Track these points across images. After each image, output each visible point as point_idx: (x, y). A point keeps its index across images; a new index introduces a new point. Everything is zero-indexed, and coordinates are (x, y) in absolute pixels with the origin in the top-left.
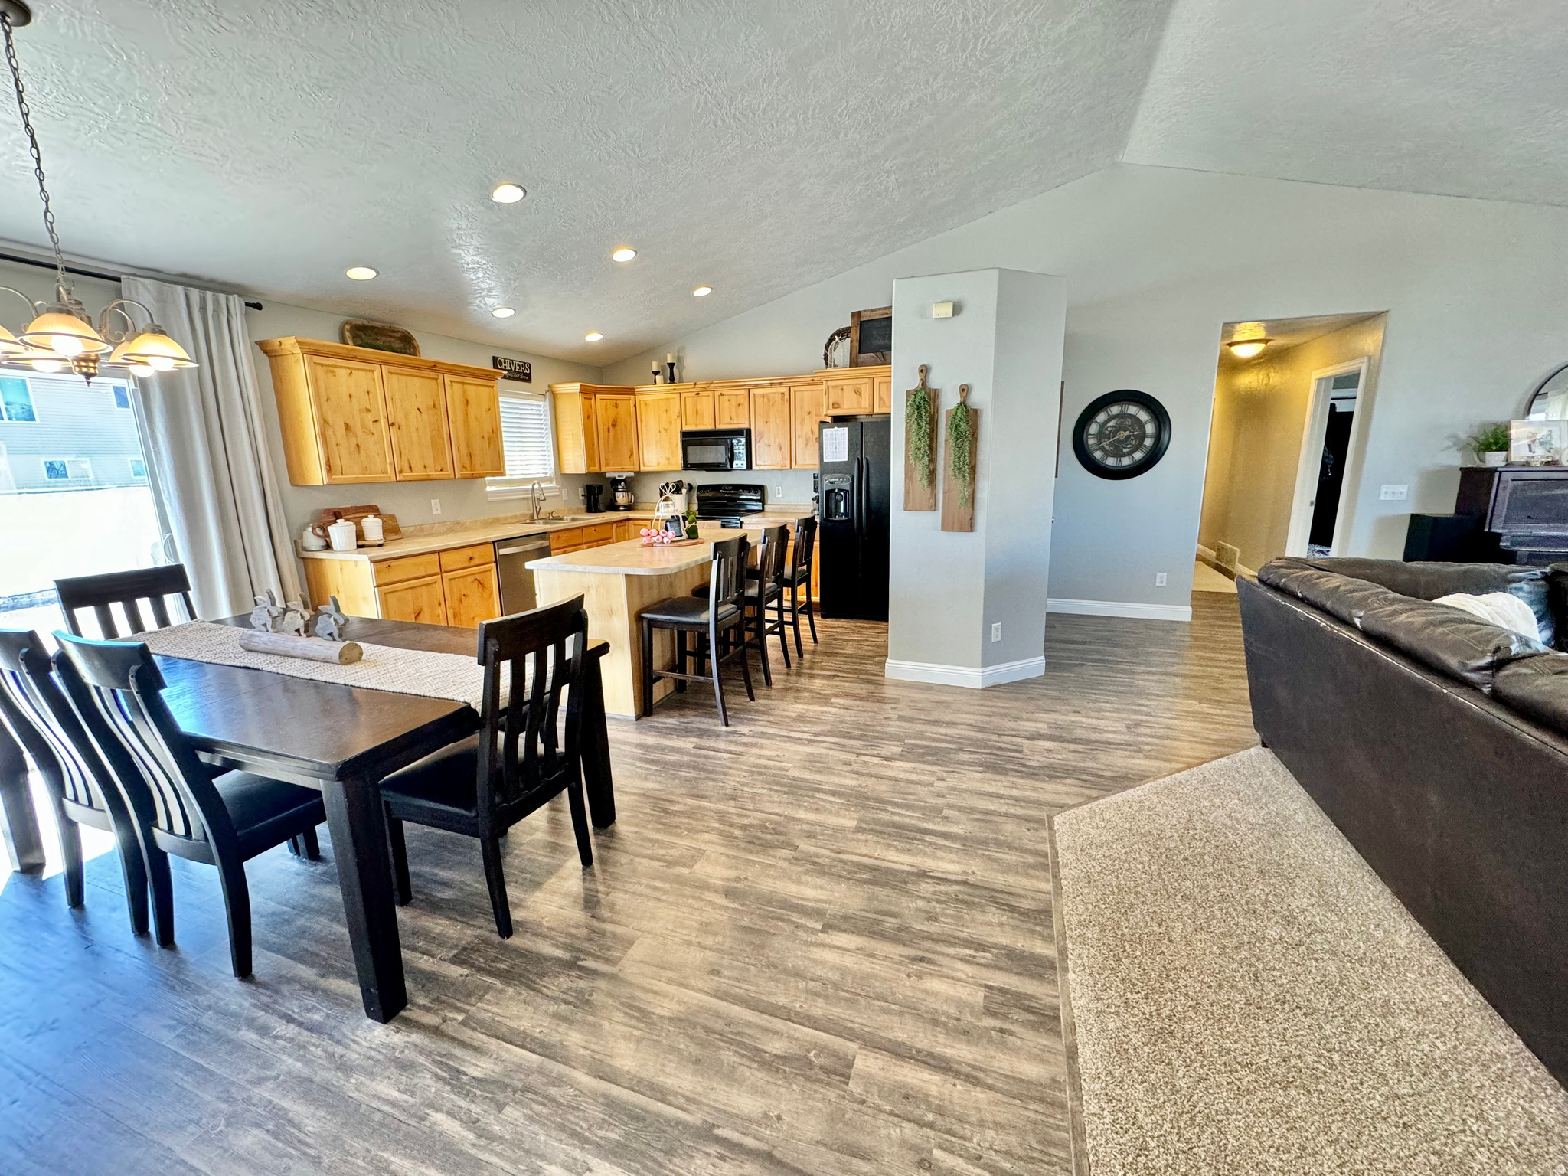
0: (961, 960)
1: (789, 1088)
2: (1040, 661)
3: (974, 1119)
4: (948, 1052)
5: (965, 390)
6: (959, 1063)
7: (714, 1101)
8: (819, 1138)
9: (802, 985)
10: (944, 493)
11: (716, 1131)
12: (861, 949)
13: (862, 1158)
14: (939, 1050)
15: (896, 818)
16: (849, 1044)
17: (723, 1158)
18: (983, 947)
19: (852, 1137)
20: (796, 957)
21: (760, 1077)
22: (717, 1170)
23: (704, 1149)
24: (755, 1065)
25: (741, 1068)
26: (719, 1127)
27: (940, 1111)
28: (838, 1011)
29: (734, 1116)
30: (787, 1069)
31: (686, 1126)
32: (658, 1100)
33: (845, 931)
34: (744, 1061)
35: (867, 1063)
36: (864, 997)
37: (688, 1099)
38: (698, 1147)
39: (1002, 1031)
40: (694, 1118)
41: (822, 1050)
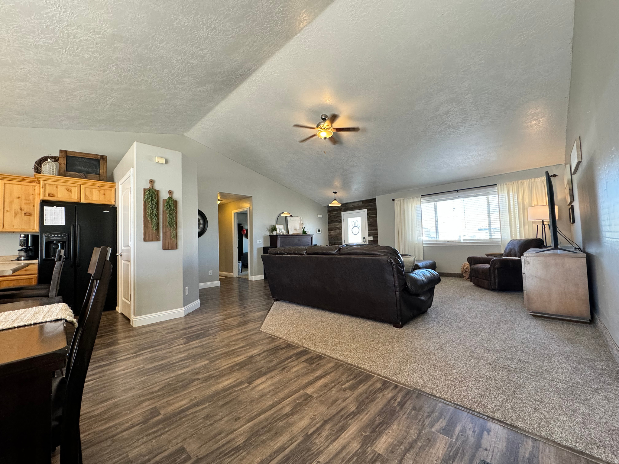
0: (291, 362)
1: (305, 410)
2: (198, 301)
3: (338, 378)
4: (317, 375)
5: (170, 193)
6: (322, 374)
7: (296, 432)
8: (327, 408)
9: (268, 396)
10: (164, 233)
11: (309, 433)
12: (267, 378)
13: (337, 401)
14: (315, 376)
15: (219, 353)
16: (300, 392)
17: (319, 434)
18: (291, 357)
19: (330, 400)
20: (255, 394)
21: (296, 417)
22: (323, 436)
23: (313, 439)
24: (291, 417)
25: (289, 421)
26: (308, 432)
27: (333, 382)
28: (286, 391)
29: (306, 427)
30: (299, 409)
31: (301, 442)
32: (284, 450)
33: (256, 380)
34: (287, 419)
35: (309, 391)
36: (286, 384)
37: (291, 440)
38: (312, 440)
39: (318, 364)
40: (300, 439)
41: (298, 399)
